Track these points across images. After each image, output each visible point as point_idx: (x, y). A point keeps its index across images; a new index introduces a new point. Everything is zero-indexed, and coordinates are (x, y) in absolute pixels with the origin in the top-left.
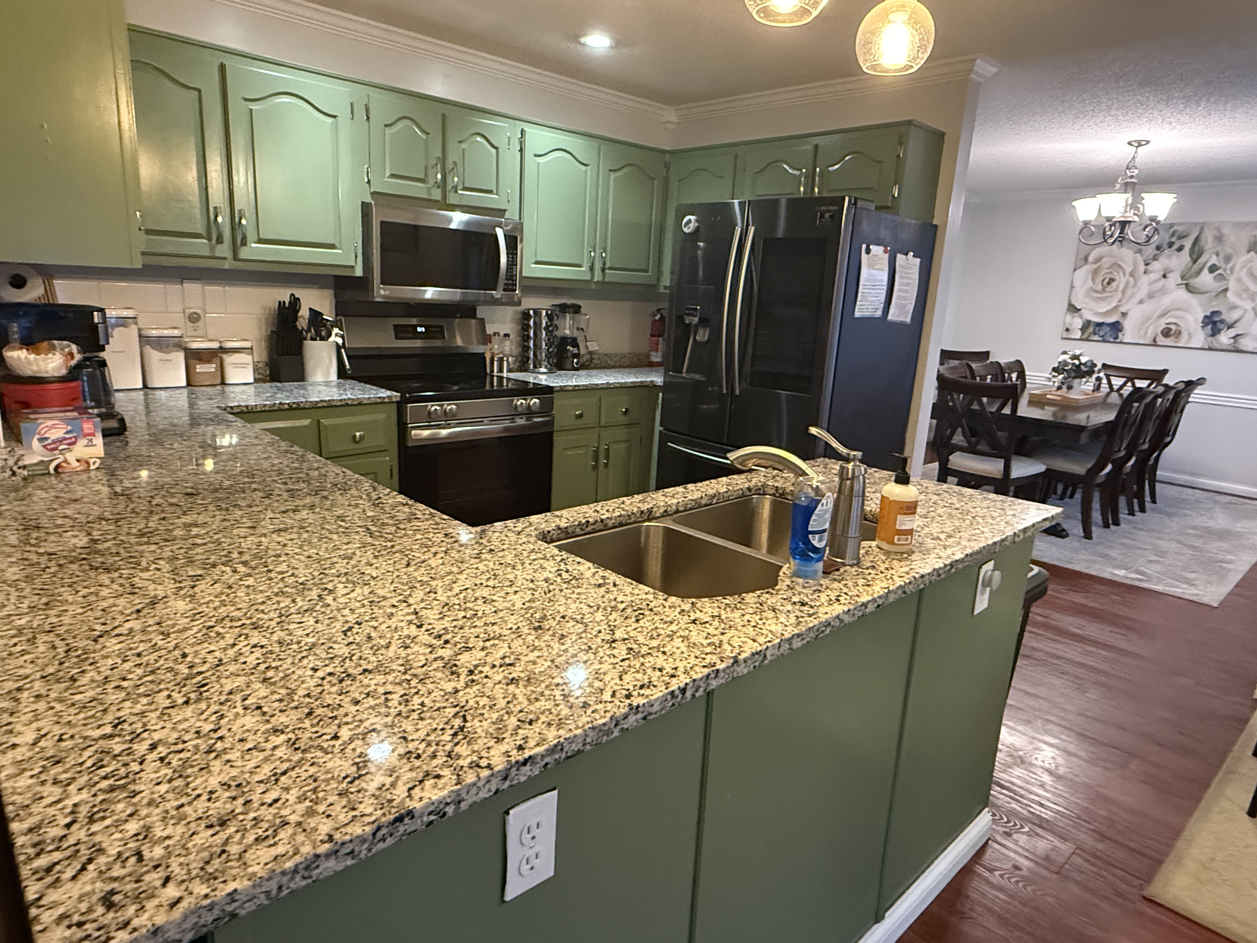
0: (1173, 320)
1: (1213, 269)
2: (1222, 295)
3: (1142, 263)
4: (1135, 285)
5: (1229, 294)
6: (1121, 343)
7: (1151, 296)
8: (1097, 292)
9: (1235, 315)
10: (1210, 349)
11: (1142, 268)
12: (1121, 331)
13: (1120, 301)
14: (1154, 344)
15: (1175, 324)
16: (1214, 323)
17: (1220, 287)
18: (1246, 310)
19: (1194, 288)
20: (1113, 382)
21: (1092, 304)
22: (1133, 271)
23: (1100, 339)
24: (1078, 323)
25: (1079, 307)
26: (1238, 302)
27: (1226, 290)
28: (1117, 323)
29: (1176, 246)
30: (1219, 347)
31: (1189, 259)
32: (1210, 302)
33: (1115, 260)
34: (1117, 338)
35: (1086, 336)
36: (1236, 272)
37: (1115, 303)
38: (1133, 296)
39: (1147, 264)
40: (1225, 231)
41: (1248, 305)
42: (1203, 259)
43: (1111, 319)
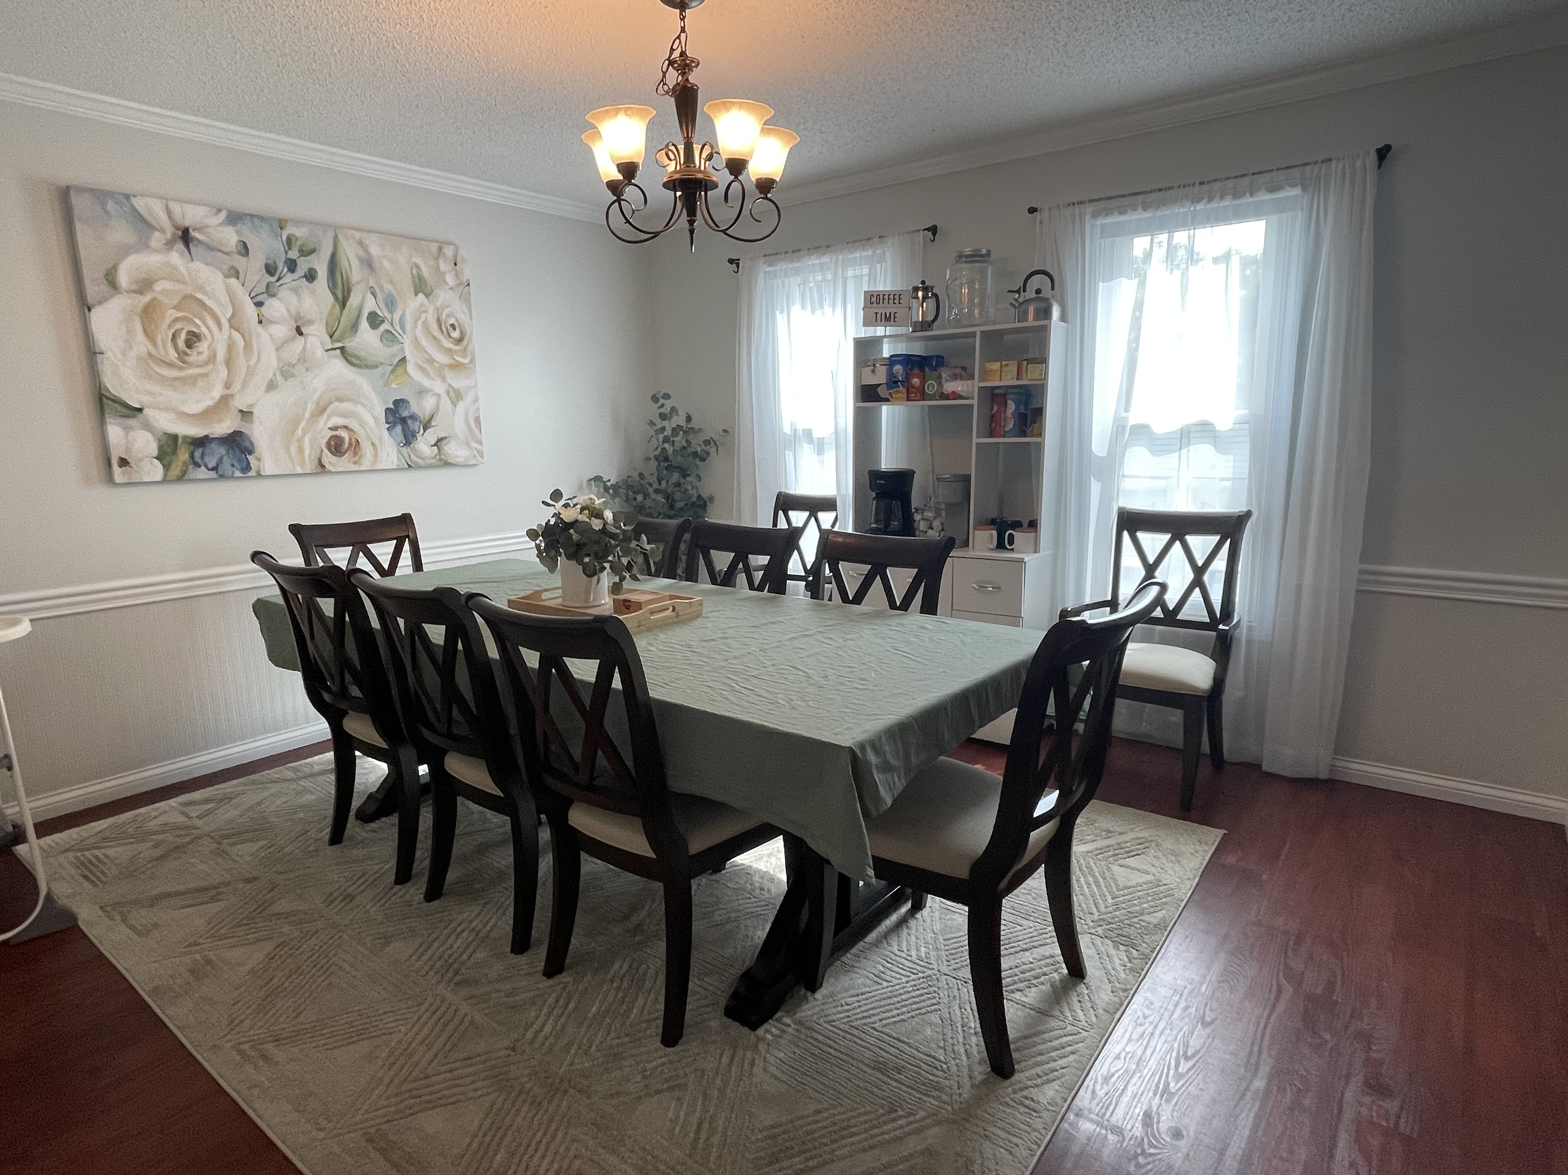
0: (340, 421)
2: (400, 370)
3: (249, 302)
4: (248, 346)
5: (411, 368)
7: (287, 372)
9: (427, 405)
10: (410, 467)
11: (250, 310)
12: (251, 452)
13: (227, 386)
14: (320, 470)
15: (346, 427)
16: (403, 421)
17: (393, 355)
18: (439, 396)
19: (357, 357)
21: (169, 395)
22: (233, 316)
24: (145, 444)
25: (136, 405)
26: (426, 383)
27: (404, 360)
28: (238, 433)
29: (301, 271)
31: (331, 299)
32: (386, 384)
34: (247, 468)
35: (175, 471)
36: (408, 327)
37: (217, 392)
38: (250, 373)
39: (259, 304)
40: (375, 250)
41: (439, 387)
42: (354, 300)
43: (222, 427)
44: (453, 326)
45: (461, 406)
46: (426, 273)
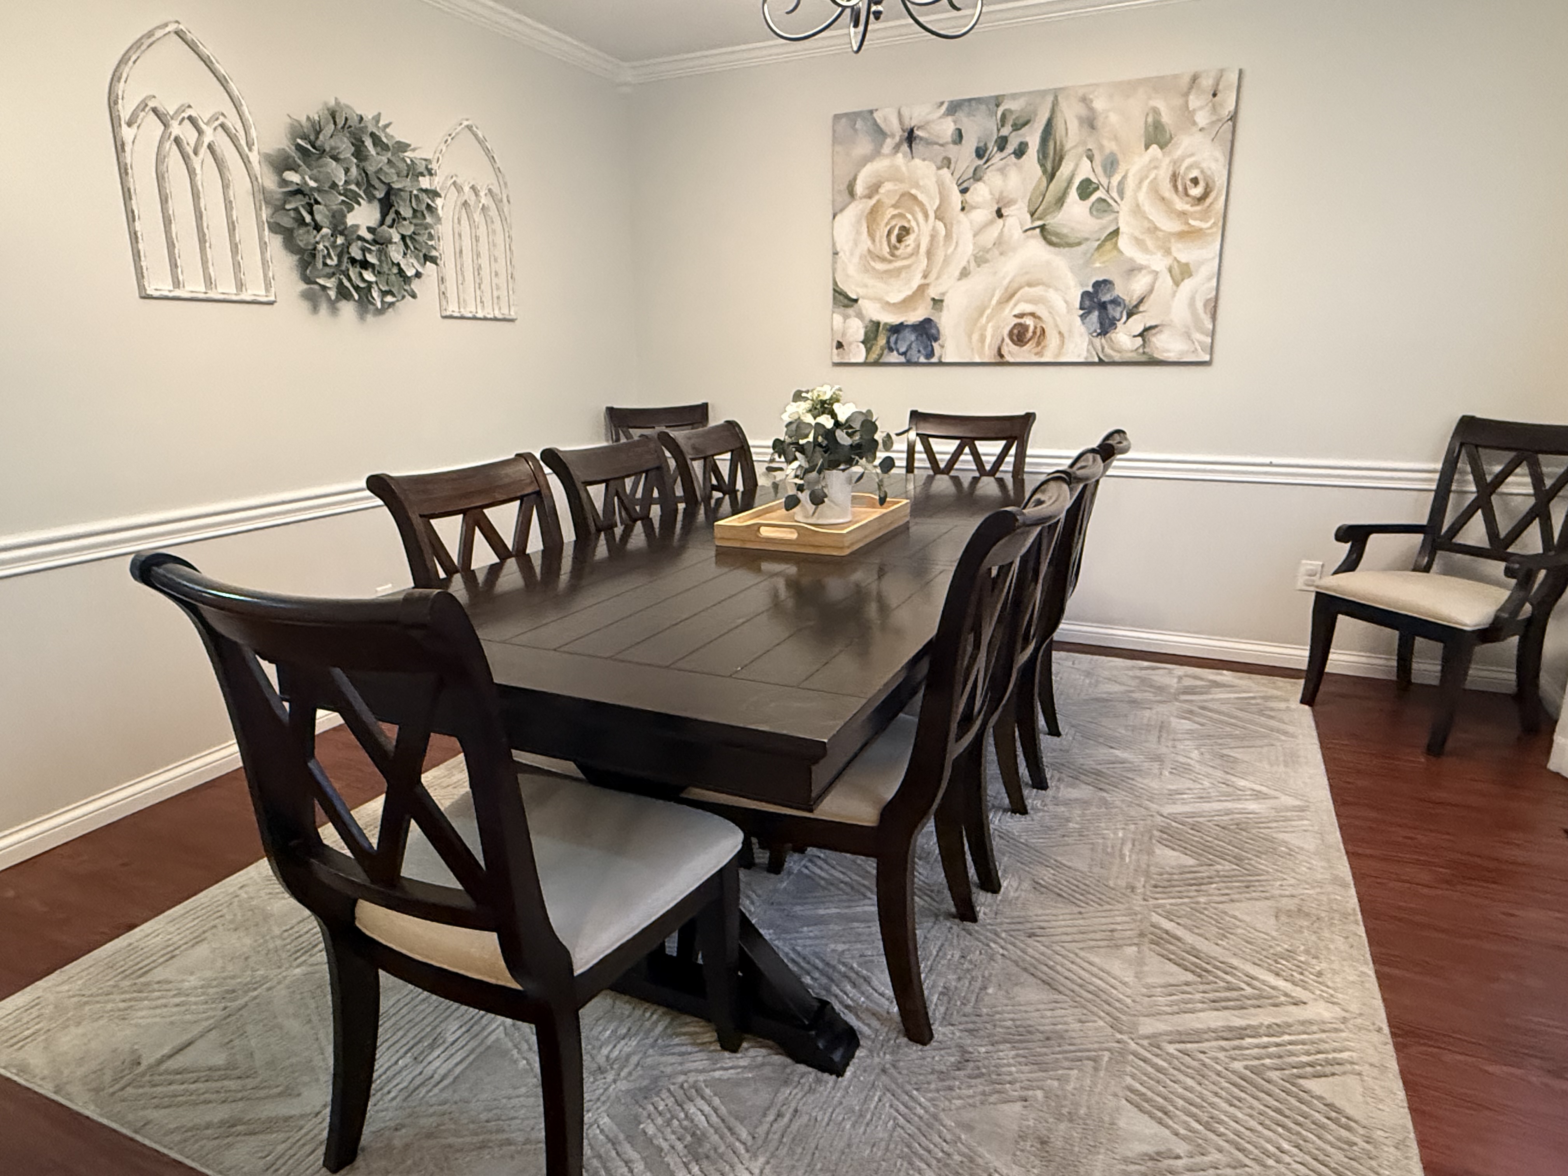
0: (1028, 308)
1: (1086, 189)
2: (1109, 245)
3: (956, 191)
4: (948, 236)
5: (1123, 242)
6: (941, 364)
7: (980, 260)
8: (883, 260)
9: (1138, 286)
10: (1101, 362)
11: (956, 198)
12: (936, 339)
13: (925, 276)
14: (1000, 361)
15: (1033, 315)
16: (1103, 306)
17: (1104, 228)
18: (1156, 273)
19: (1057, 235)
20: (935, 448)
21: (877, 287)
22: (938, 208)
23: (902, 359)
24: (856, 330)
25: (854, 297)
26: (1141, 258)
27: (1116, 232)
28: (928, 321)
29: (1011, 148)
30: (1117, 357)
31: (1039, 171)
32: (1088, 262)
33: (903, 187)
34: (931, 354)
35: (874, 355)
36: (1128, 193)
37: (917, 281)
38: (947, 260)
39: (964, 191)
40: (1099, 105)
41: (1159, 263)
42: (1065, 170)
43: (914, 317)
44: (1195, 181)
45: (1187, 285)
46: (1166, 118)
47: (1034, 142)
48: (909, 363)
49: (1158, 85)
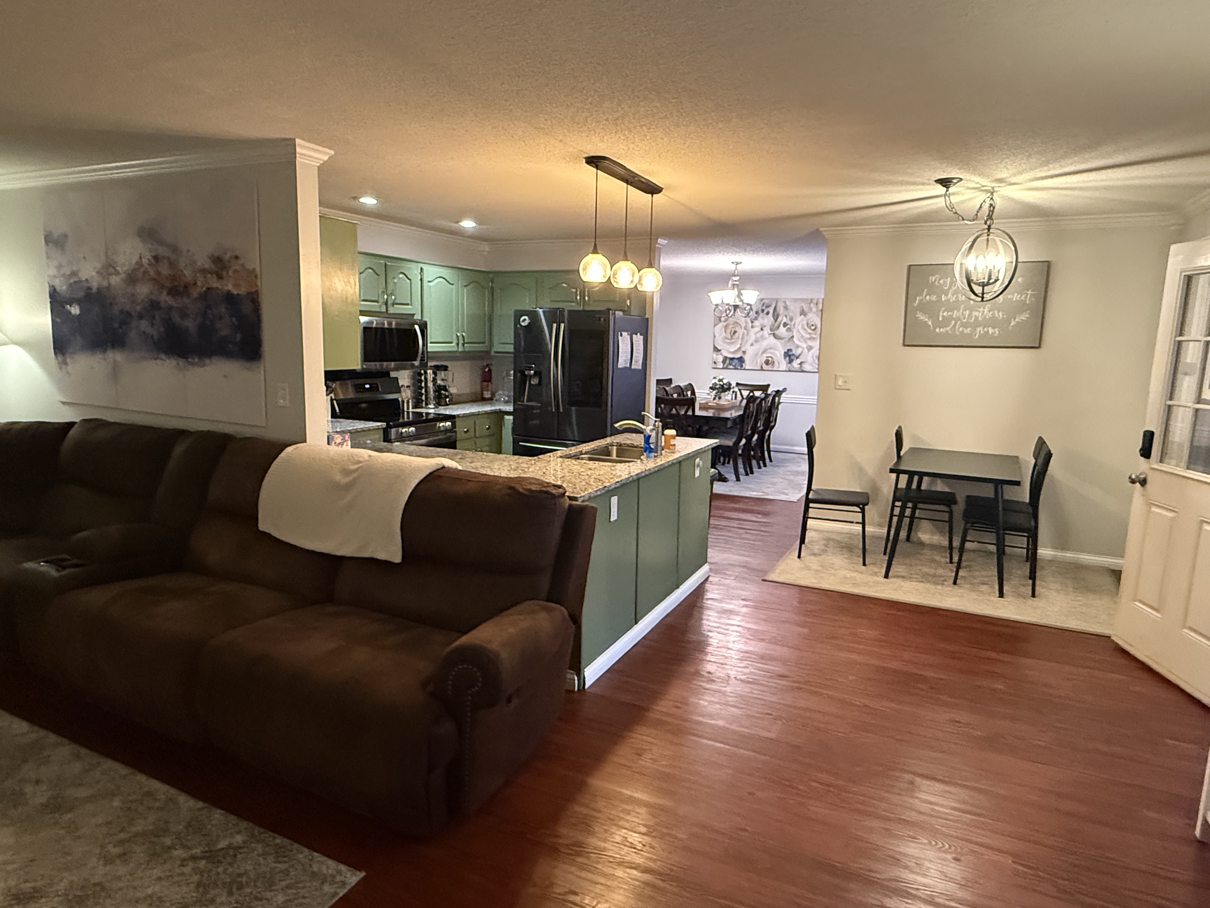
0: (770, 355)
1: (785, 325)
2: (791, 340)
3: (750, 322)
4: (748, 333)
5: (795, 339)
6: (745, 369)
7: (757, 341)
8: (729, 339)
9: (799, 351)
10: (790, 371)
11: (750, 324)
12: (744, 362)
13: (741, 344)
14: (762, 369)
15: (771, 357)
16: (790, 356)
17: (790, 335)
18: (803, 348)
19: (777, 336)
20: (743, 394)
21: (727, 347)
22: (745, 326)
23: (733, 368)
24: (720, 359)
25: (719, 348)
26: (799, 344)
27: (793, 337)
28: (741, 357)
29: (765, 312)
30: (794, 369)
31: (772, 319)
32: (786, 344)
33: (735, 320)
34: (742, 366)
35: (725, 366)
36: (796, 326)
37: (738, 346)
38: (747, 341)
39: (752, 322)
40: (788, 303)
41: (804, 345)
42: (779, 319)
43: (738, 356)
44: (813, 325)
45: (812, 351)
46: (805, 309)
47: (771, 311)
48: (736, 369)
49: (803, 300)
